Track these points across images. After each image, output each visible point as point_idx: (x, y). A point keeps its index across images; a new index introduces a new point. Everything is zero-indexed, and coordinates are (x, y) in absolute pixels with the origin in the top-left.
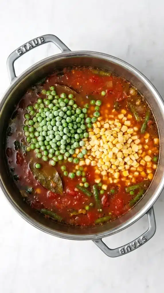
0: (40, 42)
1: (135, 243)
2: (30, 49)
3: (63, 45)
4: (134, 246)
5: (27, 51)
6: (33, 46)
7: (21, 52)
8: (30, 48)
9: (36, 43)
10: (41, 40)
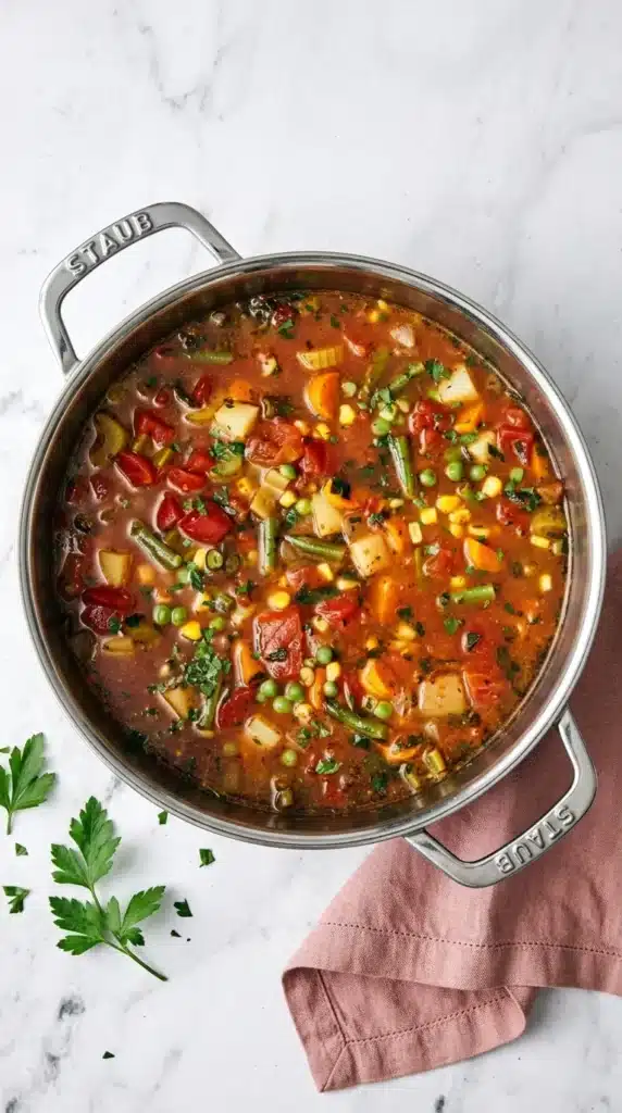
0: (139, 230)
1: (539, 831)
2: (110, 253)
3: (206, 228)
4: (539, 841)
5: (100, 261)
6: (118, 245)
7: (82, 268)
8: (109, 251)
9: (129, 233)
10: (142, 226)
